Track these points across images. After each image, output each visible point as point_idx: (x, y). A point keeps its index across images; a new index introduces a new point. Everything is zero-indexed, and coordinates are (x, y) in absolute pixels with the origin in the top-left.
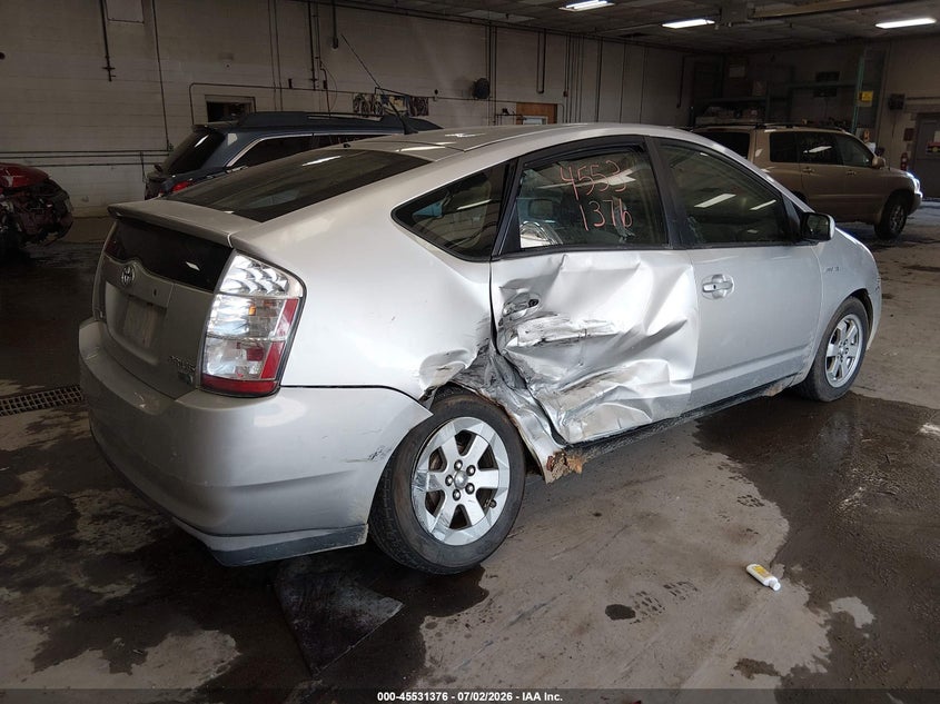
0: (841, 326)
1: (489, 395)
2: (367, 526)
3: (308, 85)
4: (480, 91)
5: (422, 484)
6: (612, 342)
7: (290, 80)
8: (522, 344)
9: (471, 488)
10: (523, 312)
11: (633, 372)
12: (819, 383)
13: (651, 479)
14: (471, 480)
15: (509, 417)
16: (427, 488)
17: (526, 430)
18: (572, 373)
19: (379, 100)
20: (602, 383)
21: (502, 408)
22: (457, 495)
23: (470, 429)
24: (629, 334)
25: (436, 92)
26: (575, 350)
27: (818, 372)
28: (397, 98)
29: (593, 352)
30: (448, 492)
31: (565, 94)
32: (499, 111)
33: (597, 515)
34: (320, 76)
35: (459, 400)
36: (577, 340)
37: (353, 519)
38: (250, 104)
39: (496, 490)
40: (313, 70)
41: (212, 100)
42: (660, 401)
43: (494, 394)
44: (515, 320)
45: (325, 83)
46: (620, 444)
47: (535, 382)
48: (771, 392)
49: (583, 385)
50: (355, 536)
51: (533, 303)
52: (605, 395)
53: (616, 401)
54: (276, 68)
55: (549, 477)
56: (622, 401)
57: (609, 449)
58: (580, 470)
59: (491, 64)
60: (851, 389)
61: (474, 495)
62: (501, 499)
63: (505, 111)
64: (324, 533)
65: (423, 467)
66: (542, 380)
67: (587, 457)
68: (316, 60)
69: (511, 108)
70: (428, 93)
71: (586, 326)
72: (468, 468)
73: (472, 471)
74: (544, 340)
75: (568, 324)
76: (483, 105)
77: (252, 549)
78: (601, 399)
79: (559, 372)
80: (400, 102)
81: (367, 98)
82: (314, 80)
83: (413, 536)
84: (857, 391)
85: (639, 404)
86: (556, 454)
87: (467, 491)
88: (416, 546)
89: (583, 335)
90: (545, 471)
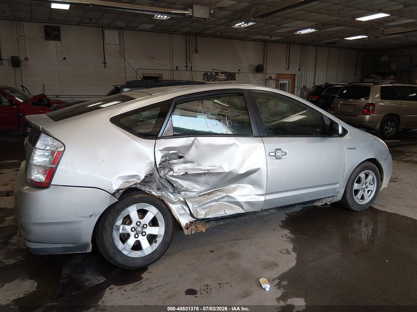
0: (362, 175)
1: (157, 195)
2: (91, 245)
3: (184, 69)
4: (259, 69)
5: (118, 229)
6: (222, 176)
7: (177, 67)
8: (175, 174)
9: (144, 234)
10: (175, 161)
11: (234, 189)
12: (350, 202)
13: (247, 239)
14: (144, 230)
15: (167, 205)
16: (121, 231)
17: (175, 211)
18: (203, 188)
19: (214, 74)
20: (218, 193)
21: (163, 201)
22: (137, 236)
23: (145, 209)
24: (230, 173)
25: (239, 70)
26: (203, 178)
27: (348, 196)
28: (222, 73)
29: (213, 180)
30: (132, 234)
31: (299, 70)
32: (268, 78)
33: (212, 251)
34: (189, 65)
35: (140, 196)
36: (204, 174)
37: (84, 241)
38: (160, 77)
39: (157, 235)
40: (187, 63)
41: (145, 75)
42: (248, 203)
43: (160, 195)
44: (172, 164)
45: (191, 68)
46: (227, 221)
47: (183, 191)
48: (319, 204)
49: (209, 194)
50: (85, 248)
51: (181, 157)
52: (219, 199)
53: (226, 201)
54: (171, 62)
55: (186, 232)
56: (228, 202)
57: (221, 223)
58: (204, 230)
59: (264, 58)
60: (372, 205)
61: (146, 236)
62: (159, 240)
63: (271, 77)
64: (72, 246)
65: (119, 222)
66: (187, 190)
67: (208, 226)
68: (188, 59)
69: (274, 76)
70: (236, 71)
71: (208, 168)
72: (144, 225)
73: (145, 226)
74: (186, 173)
75: (200, 167)
76: (260, 75)
77: (42, 248)
78: (217, 200)
79: (196, 188)
80: (223, 75)
81: (209, 74)
82: (187, 67)
83: (111, 251)
84: (376, 207)
85: (238, 204)
86: (190, 222)
87: (142, 235)
88: (113, 255)
89: (207, 172)
90: (184, 229)
